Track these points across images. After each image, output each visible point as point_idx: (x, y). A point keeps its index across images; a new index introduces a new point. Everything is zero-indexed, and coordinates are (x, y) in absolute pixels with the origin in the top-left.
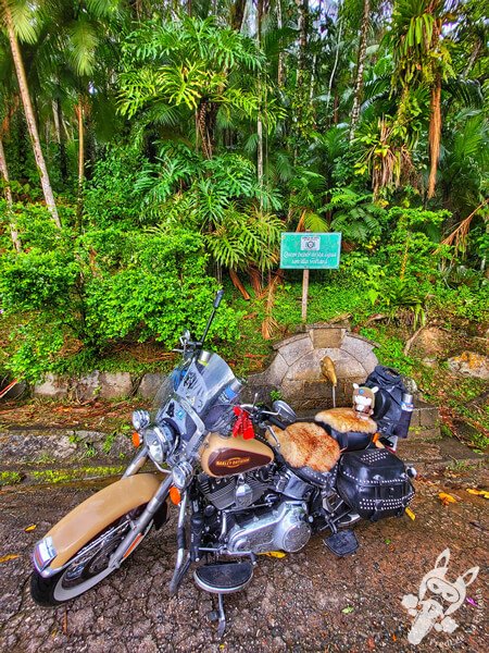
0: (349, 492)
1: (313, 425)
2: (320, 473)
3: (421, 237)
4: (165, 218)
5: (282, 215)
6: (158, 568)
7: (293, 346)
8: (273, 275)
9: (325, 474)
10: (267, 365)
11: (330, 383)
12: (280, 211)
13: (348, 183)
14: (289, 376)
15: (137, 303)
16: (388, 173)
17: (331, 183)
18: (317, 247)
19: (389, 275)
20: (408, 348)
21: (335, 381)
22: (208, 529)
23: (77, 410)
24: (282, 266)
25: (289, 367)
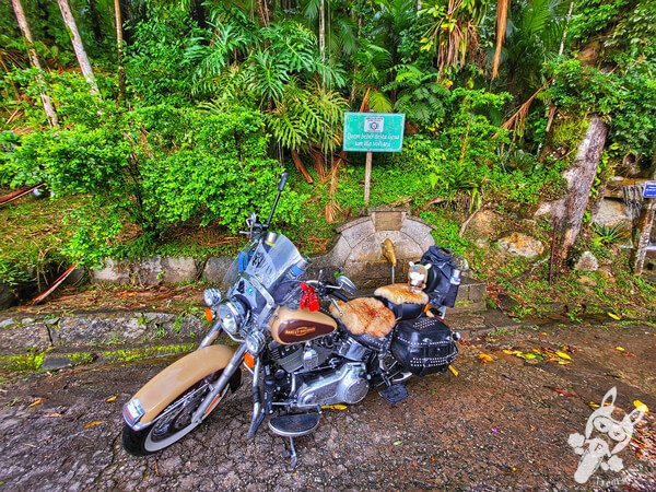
0: (402, 354)
1: (373, 299)
2: (377, 338)
3: (483, 120)
4: (221, 92)
5: (345, 92)
6: (235, 424)
7: (356, 229)
8: (336, 158)
9: (381, 339)
10: (330, 248)
11: (389, 263)
12: (343, 88)
13: (414, 59)
14: (352, 257)
15: (197, 186)
16: (454, 50)
17: (397, 59)
18: (381, 129)
19: (450, 159)
20: (463, 229)
21: (394, 261)
22: (279, 388)
23: (142, 294)
24: (345, 149)
25: (352, 249)
